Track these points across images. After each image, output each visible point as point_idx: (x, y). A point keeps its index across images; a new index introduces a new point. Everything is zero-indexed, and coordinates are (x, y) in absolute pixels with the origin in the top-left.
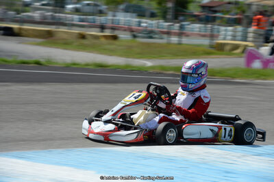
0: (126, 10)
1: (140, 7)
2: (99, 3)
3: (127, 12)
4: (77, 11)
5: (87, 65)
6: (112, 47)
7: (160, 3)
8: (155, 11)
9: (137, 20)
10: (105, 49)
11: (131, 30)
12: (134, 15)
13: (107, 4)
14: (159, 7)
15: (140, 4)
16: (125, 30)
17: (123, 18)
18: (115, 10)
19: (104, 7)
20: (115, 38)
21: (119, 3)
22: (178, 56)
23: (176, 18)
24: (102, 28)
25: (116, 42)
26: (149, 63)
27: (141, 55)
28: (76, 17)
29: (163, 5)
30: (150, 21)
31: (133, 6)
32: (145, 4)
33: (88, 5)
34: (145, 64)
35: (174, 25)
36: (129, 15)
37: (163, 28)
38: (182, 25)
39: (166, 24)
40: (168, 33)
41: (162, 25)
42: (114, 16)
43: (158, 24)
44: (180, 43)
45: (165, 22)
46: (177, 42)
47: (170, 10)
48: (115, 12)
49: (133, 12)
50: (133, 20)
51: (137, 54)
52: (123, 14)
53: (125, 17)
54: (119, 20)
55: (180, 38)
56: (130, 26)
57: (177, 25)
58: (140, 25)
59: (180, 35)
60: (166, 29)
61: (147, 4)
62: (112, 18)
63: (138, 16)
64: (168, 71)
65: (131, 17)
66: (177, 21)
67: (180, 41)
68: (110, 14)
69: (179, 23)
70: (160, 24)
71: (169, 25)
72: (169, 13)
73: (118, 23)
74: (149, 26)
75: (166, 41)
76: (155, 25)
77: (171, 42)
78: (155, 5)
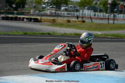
0: (88, 9)
1: (94, 7)
2: (76, 6)
3: (89, 10)
4: (66, 10)
5: (71, 34)
6: (82, 26)
7: (104, 5)
8: (103, 9)
9: (94, 13)
10: (79, 27)
11: (91, 18)
12: (92, 11)
13: (80, 6)
14: (103, 7)
15: (95, 6)
16: (88, 18)
17: (87, 12)
18: (83, 9)
19: (78, 8)
20: (84, 22)
21: (85, 6)
22: (113, 29)
23: (112, 12)
24: (78, 17)
25: (85, 24)
26: (100, 33)
27: (96, 29)
28: (66, 13)
29: (106, 6)
30: (99, 14)
31: (92, 7)
32: (97, 6)
33: (71, 7)
34: (98, 33)
35: (111, 15)
36: (90, 11)
37: (106, 17)
38: (115, 15)
39: (107, 15)
40: (108, 19)
41: (105, 15)
42: (83, 12)
43: (103, 15)
44: (114, 23)
45: (107, 14)
46: (112, 23)
47: (109, 8)
48: (83, 10)
49: (92, 10)
50: (91, 13)
51: (94, 29)
52: (87, 11)
53: (88, 12)
54: (85, 13)
55: (114, 21)
56: (90, 16)
57: (112, 15)
58: (95, 15)
59: (114, 20)
60: (107, 17)
61: (98, 6)
62: (82, 13)
63: (94, 11)
64: (108, 36)
65: (91, 12)
66: (112, 13)
67: (114, 22)
68: (81, 11)
69: (113, 14)
70: (104, 15)
71: (108, 15)
72: (108, 10)
73: (85, 15)
74: (99, 16)
75: (107, 23)
76: (102, 15)
77: (110, 23)
78: (102, 6)
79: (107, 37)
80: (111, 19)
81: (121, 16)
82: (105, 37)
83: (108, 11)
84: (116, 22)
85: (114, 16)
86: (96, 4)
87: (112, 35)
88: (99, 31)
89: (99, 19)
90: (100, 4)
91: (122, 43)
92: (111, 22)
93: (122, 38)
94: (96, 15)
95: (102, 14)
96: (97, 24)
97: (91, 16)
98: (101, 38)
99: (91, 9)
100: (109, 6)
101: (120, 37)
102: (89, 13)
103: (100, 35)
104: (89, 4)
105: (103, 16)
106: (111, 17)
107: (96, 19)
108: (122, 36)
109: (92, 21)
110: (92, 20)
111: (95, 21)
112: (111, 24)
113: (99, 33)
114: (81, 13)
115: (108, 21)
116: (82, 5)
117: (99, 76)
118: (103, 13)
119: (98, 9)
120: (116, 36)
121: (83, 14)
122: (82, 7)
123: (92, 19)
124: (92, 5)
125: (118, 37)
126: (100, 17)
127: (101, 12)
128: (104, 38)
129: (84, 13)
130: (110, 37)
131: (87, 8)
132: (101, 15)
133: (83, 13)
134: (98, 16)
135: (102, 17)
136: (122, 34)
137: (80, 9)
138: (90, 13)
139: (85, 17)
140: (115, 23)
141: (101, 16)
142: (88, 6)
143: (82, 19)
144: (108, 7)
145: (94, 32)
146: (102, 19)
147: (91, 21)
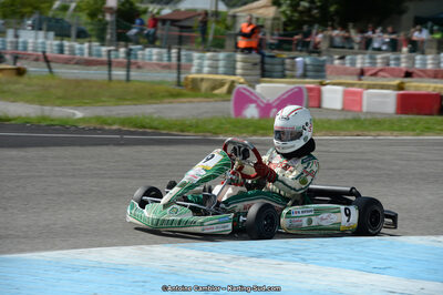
0: (37, 27)
1: (58, 21)
3: (40, 29)
6: (13, 87)
7: (92, 15)
8: (88, 28)
9: (57, 42)
10: (3, 92)
11: (47, 60)
12: (51, 34)
13: (4, 16)
14: (89, 21)
15: (60, 17)
16: (37, 60)
17: (32, 39)
18: (19, 26)
20: (20, 72)
21: (23, 16)
22: (125, 99)
23: (122, 38)
25: (24, 79)
26: (79, 114)
27: (65, 100)
29: (100, 17)
30: (77, 45)
31: (49, 20)
32: (67, 17)
34: (74, 114)
35: (117, 50)
36: (41, 34)
37: (100, 55)
38: (131, 50)
39: (104, 49)
40: (110, 64)
41: (99, 51)
42: (17, 36)
43: (90, 48)
44: (128, 79)
45: (103, 45)
46: (124, 78)
47: (109, 26)
48: (16, 29)
49: (48, 30)
50: (49, 42)
51: (59, 98)
52: (33, 33)
53: (36, 38)
54: (25, 43)
55: (128, 71)
56: (44, 52)
57: (122, 50)
58: (61, 51)
59: (128, 66)
60: (105, 58)
61: (72, 16)
62: (14, 40)
63: (57, 35)
64: (110, 125)
65: (46, 38)
66: (122, 43)
67: (128, 76)
68: (10, 32)
69: (126, 46)
70: (94, 48)
71: (109, 51)
72: (109, 31)
73: (25, 48)
74: (77, 52)
75: (106, 77)
76: (86, 51)
77: (114, 78)
78: (84, 17)
79: (107, 127)
80: (120, 65)
81: (153, 53)
82: (98, 126)
83: (108, 37)
84: (134, 74)
85: (129, 54)
86: (65, 8)
87: (123, 122)
88: (77, 106)
89: (77, 63)
90: (78, 9)
91: (157, 148)
92: (119, 73)
93: (156, 130)
94: (66, 48)
95: (86, 45)
96: (68, 82)
97: (48, 54)
98: (83, 130)
99: (44, 26)
100: (108, 18)
101: (151, 128)
102: (40, 40)
103: (82, 119)
104: (36, 8)
105: (90, 54)
106: (117, 57)
107: (67, 62)
108: (155, 124)
109: (51, 72)
110: (49, 67)
111: (64, 72)
112: (119, 81)
113: (76, 112)
114: (11, 42)
115: (110, 71)
116: (14, 13)
117: (76, 269)
118: (90, 42)
119: (70, 26)
120: (135, 126)
121: (16, 45)
122: (12, 21)
123: (52, 65)
124: (50, 14)
125: (145, 128)
126: (78, 56)
127: (81, 40)
128: (95, 130)
129: (21, 40)
130: (115, 127)
131: (30, 22)
132: (81, 50)
133: (17, 43)
134: (72, 51)
135: (86, 56)
136: (155, 116)
137: (7, 25)
138: (43, 43)
139: (26, 57)
140: (132, 78)
141: (82, 54)
142: (36, 16)
143: (15, 64)
144: (107, 23)
145: (57, 109)
146: (88, 63)
147: (47, 70)
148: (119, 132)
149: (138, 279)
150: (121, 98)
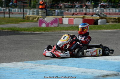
35: (6, 9)
37: (1, 11)
38: (10, 9)
39: (2, 9)
40: (4, 13)
41: (1, 9)
44: (9, 17)
45: (2, 8)
46: (8, 17)
55: (9, 15)
57: (8, 9)
59: (9, 13)
60: (3, 11)
64: (5, 30)
66: (8, 7)
67: (9, 16)
69: (9, 8)
71: (4, 9)
72: (4, 4)
75: (3, 16)
77: (5, 17)
79: (4, 30)
81: (16, 10)
82: (1, 30)
83: (4, 5)
84: (11, 16)
85: (9, 10)
87: (8, 29)
91: (18, 36)
92: (7, 15)
93: (18, 31)
100: (3, 0)
101: (16, 30)
106: (6, 11)
112: (7, 18)
115: (4, 15)
120: (12, 30)
125: (14, 30)
130: (6, 30)
136: (18, 27)
140: (10, 17)
144: (3, 2)
148: (7, 32)
149: (13, 71)
150: (8, 22)
